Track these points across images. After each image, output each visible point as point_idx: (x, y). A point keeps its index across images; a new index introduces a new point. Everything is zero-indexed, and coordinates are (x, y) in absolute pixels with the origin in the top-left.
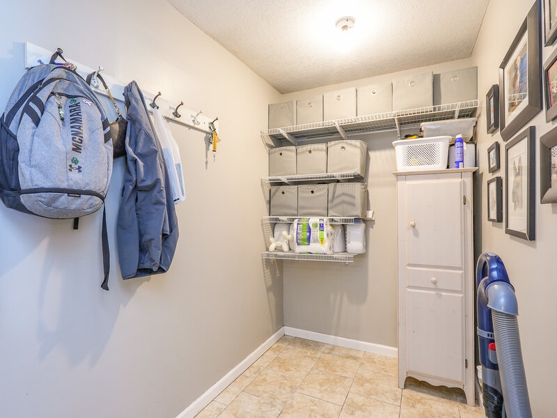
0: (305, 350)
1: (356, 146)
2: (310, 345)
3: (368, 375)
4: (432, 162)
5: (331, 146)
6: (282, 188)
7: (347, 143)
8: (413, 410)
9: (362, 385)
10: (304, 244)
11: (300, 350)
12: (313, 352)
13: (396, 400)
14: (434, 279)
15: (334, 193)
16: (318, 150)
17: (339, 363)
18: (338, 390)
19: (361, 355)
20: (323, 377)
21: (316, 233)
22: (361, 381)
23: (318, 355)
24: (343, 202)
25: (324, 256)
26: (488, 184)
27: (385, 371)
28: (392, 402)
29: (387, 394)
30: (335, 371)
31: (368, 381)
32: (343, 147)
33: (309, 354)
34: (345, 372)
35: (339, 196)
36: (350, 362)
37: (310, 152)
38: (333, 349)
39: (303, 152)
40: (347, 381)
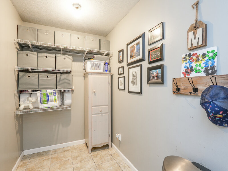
0: (42, 158)
1: (70, 59)
2: (43, 154)
3: (76, 154)
4: (99, 69)
5: (58, 56)
6: (28, 74)
7: (67, 57)
8: (97, 158)
9: (76, 159)
10: (45, 103)
11: (39, 159)
12: (46, 157)
13: (90, 158)
14: (101, 110)
15: (60, 78)
16: (51, 57)
17: (62, 155)
18: (68, 167)
19: (69, 148)
20: (58, 165)
21: (51, 97)
22: (75, 158)
23: (50, 157)
24: (65, 82)
25: (56, 108)
26: (118, 78)
27: (82, 150)
28: (89, 159)
29: (87, 158)
30: (62, 160)
31: (78, 157)
32: (65, 58)
33: (45, 158)
34: (67, 158)
35: (63, 79)
36: (66, 153)
37: (46, 57)
38: (55, 151)
39: (42, 57)
40: (70, 161)
